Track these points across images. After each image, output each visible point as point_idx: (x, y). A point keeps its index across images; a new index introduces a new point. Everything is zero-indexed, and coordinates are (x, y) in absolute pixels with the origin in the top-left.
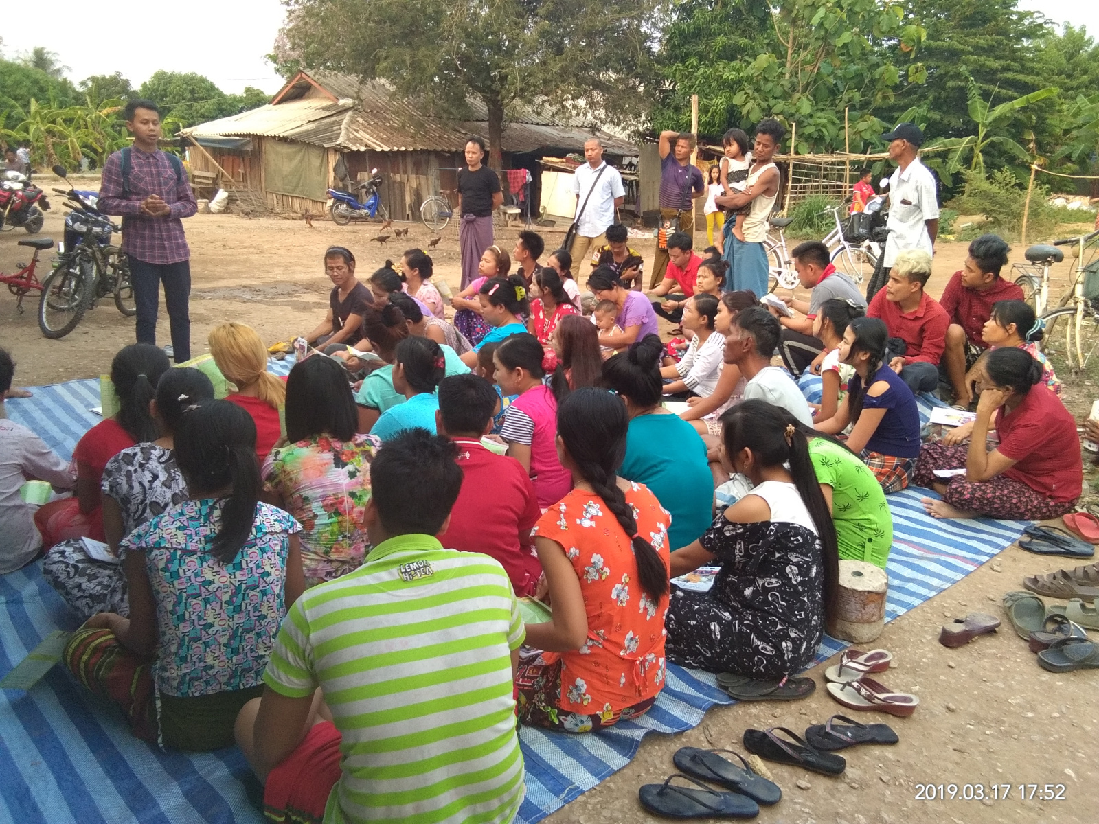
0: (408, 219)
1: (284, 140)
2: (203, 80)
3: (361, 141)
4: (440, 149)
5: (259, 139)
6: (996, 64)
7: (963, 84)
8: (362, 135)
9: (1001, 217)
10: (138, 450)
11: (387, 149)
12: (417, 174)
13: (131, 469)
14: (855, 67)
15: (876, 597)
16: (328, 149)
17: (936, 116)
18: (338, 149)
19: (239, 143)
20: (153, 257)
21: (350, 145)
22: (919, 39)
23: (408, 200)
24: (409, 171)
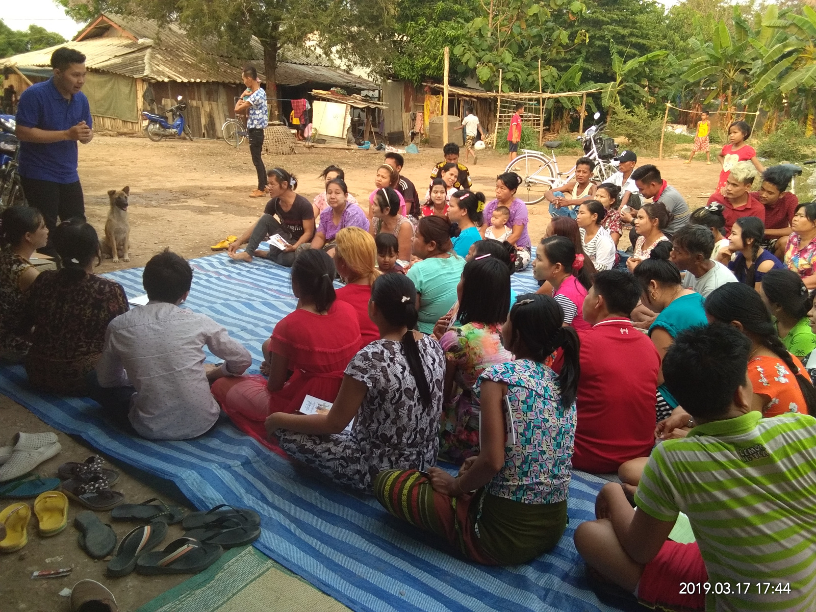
0: (204, 137)
1: (95, 71)
3: (163, 74)
4: (227, 81)
6: (625, 32)
7: (606, 44)
8: (162, 68)
9: (639, 139)
10: (380, 347)
11: (186, 80)
12: (209, 100)
14: (536, 30)
16: (136, 79)
17: (588, 66)
18: (144, 80)
22: (581, 10)
23: (203, 121)
24: (203, 99)
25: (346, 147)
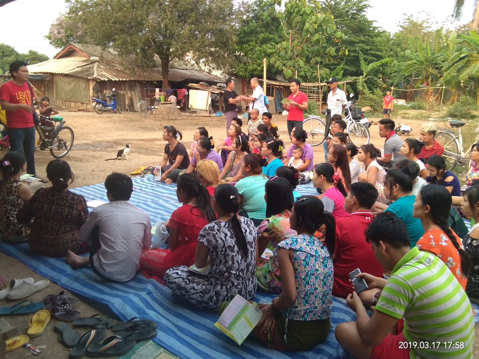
0: (127, 111)
1: (66, 75)
2: (8, 47)
3: (104, 76)
4: (141, 80)
5: (53, 75)
6: (368, 48)
7: (357, 54)
8: (103, 73)
9: (377, 108)
10: (214, 224)
11: (117, 80)
12: (130, 90)
13: (214, 232)
14: (316, 48)
16: (89, 79)
17: (347, 67)
18: (93, 80)
19: (43, 77)
21: (100, 78)
22: (342, 37)
23: (127, 102)
24: (127, 90)
25: (208, 115)
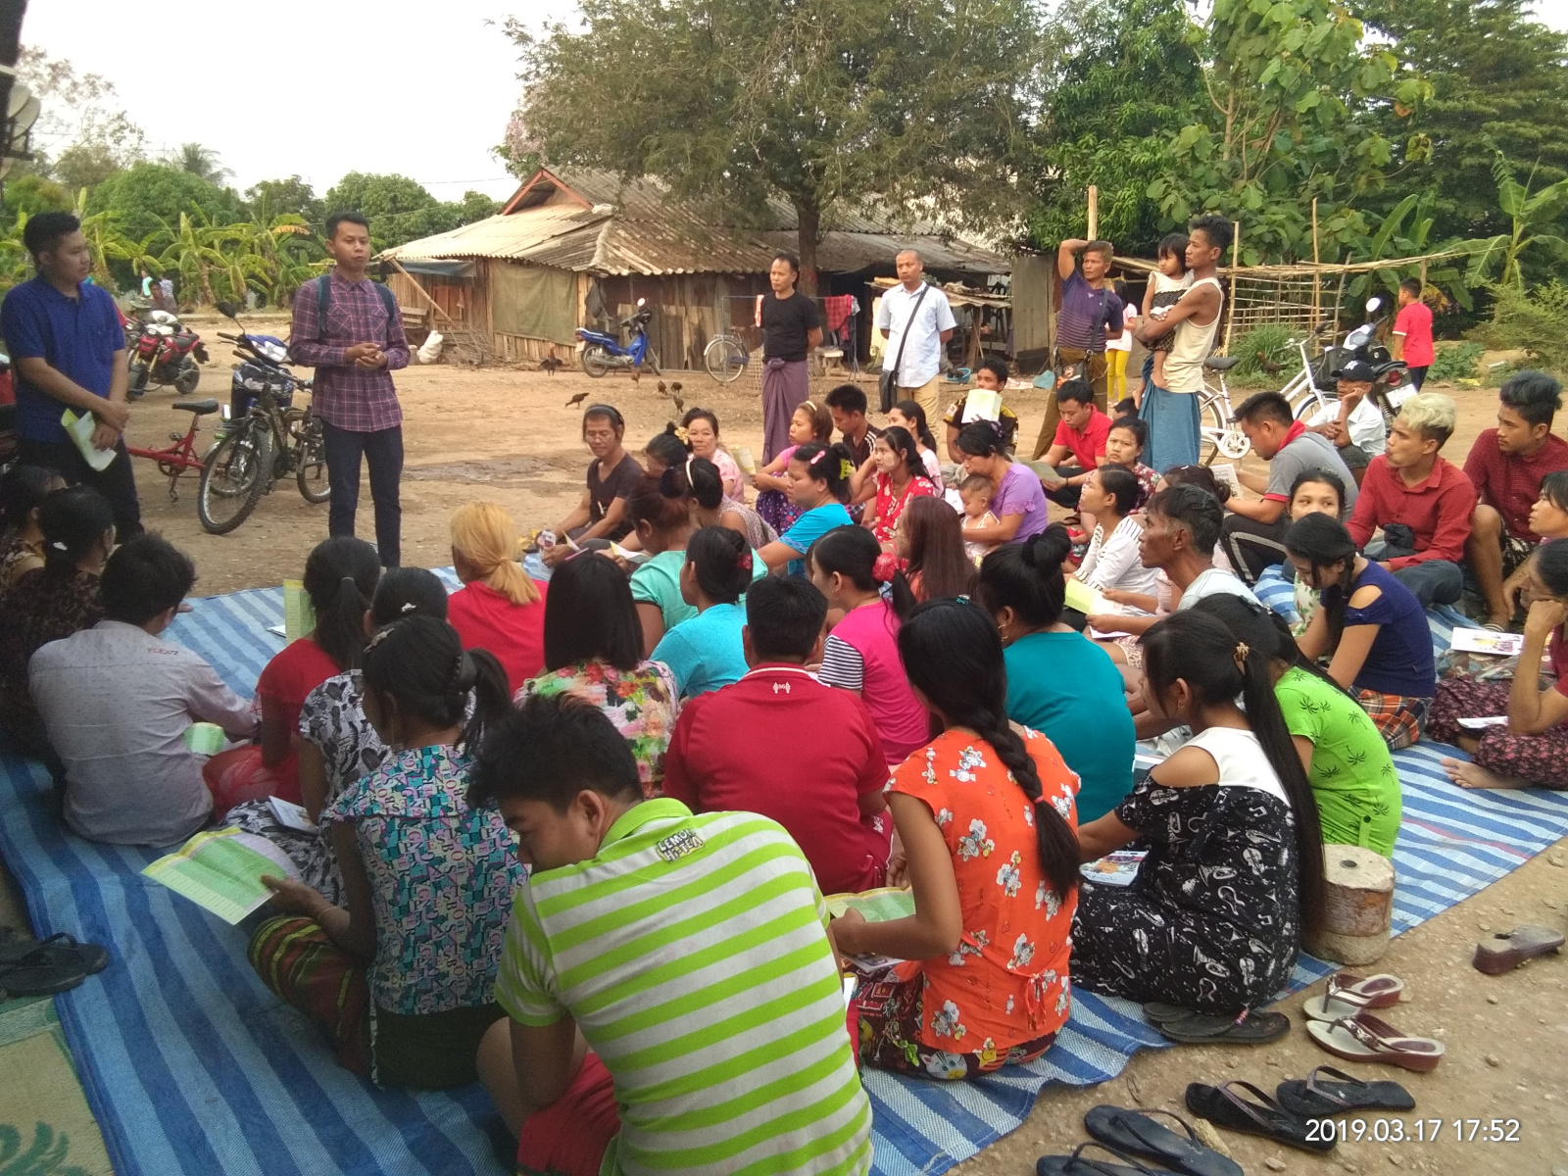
1: (518, 263)
2: (409, 184)
3: (622, 262)
4: (730, 270)
5: (484, 261)
6: (1533, 131)
7: (1485, 161)
8: (625, 253)
9: (1550, 352)
10: (347, 679)
11: (658, 272)
12: (699, 304)
13: (339, 704)
14: (1327, 140)
15: (1378, 898)
16: (578, 273)
17: (1448, 205)
18: (591, 274)
19: (459, 268)
20: (354, 423)
21: (608, 268)
22: (1421, 97)
